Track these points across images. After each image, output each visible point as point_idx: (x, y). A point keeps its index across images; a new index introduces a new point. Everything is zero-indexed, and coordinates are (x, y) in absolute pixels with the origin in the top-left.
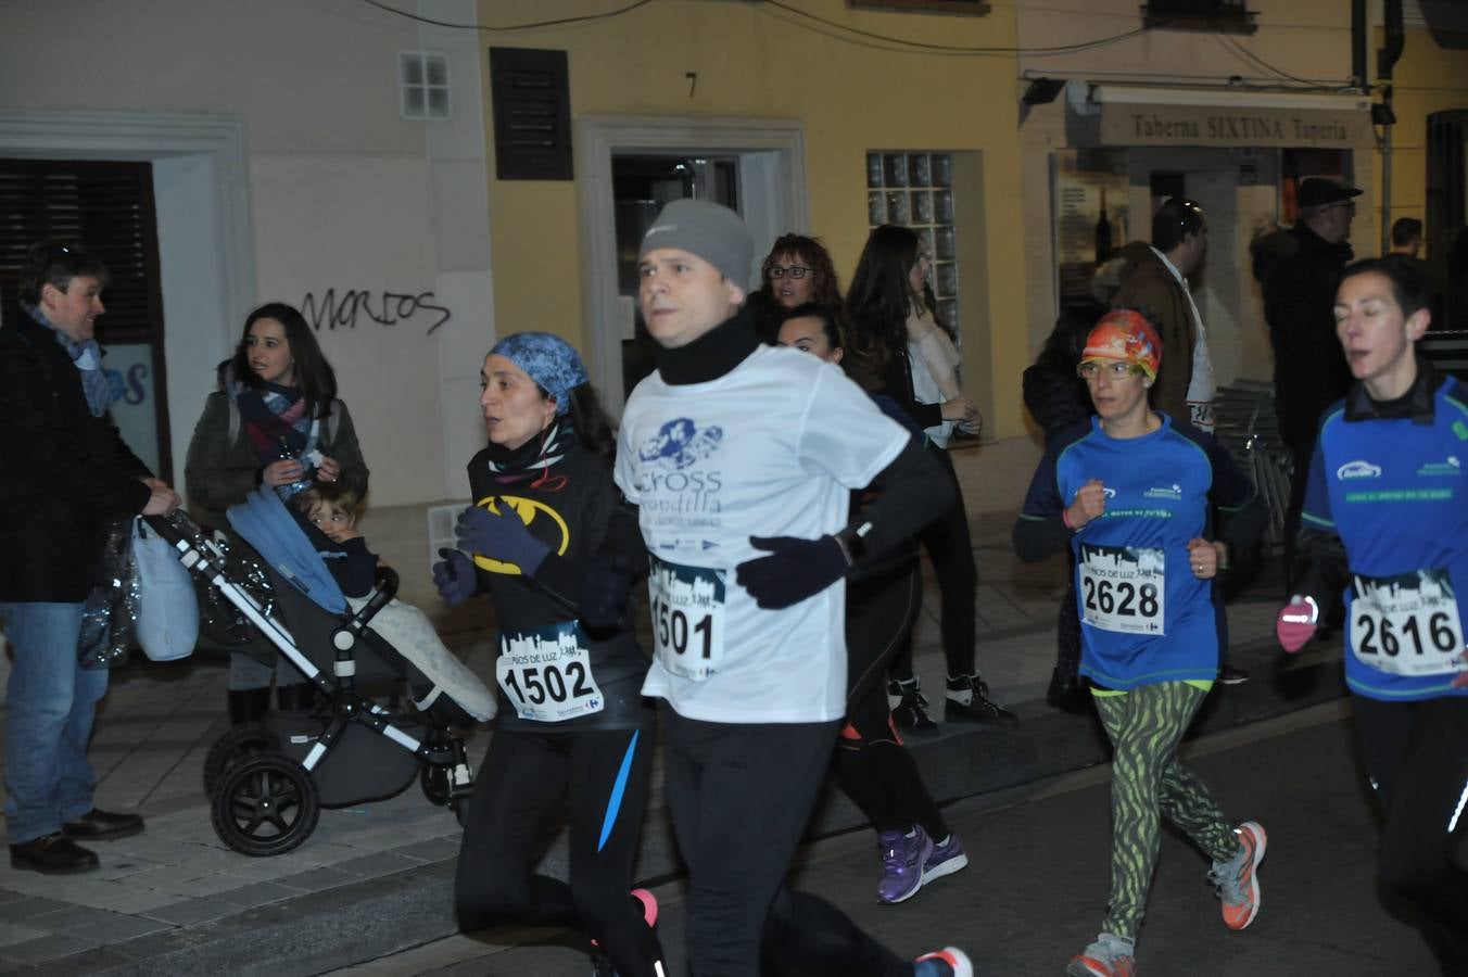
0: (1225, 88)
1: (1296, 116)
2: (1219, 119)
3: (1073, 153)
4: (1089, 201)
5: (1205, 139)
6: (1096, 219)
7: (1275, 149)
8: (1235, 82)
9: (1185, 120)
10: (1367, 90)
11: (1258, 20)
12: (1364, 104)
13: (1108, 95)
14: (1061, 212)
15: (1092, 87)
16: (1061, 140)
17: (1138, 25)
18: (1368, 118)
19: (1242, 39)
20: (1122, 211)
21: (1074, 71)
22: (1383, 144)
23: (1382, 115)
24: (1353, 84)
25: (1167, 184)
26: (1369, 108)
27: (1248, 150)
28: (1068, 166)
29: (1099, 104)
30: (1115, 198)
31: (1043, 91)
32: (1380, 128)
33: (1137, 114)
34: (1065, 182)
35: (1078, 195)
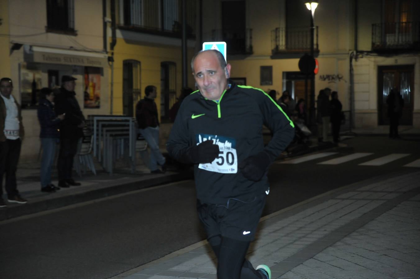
0: (69, 49)
1: (88, 58)
2: (66, 57)
3: (25, 64)
4: (30, 76)
5: (63, 62)
6: (32, 81)
7: (81, 67)
8: (71, 48)
9: (57, 57)
10: (107, 53)
11: (78, 33)
12: (105, 56)
13: (35, 49)
14: (22, 79)
15: (31, 47)
16: (22, 60)
17: (44, 31)
18: (107, 60)
19: (73, 37)
20: (40, 80)
21: (26, 42)
22: (111, 67)
23: (110, 59)
24: (103, 51)
25: (52, 73)
26: (107, 57)
27: (75, 66)
28: (24, 67)
29: (33, 51)
30: (38, 76)
31: (17, 47)
32: (110, 63)
33: (44, 55)
34: (24, 71)
35: (27, 75)
